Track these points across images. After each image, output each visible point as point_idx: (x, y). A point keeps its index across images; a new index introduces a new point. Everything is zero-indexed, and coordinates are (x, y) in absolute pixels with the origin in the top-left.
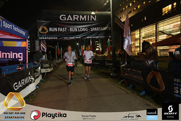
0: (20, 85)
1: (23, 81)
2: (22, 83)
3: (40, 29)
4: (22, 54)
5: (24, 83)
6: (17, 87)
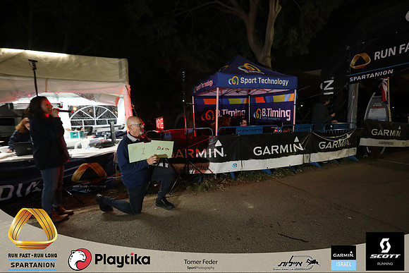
0: (267, 151)
1: (276, 148)
2: (272, 150)
3: (353, 62)
4: (289, 111)
5: (279, 150)
6: (259, 153)
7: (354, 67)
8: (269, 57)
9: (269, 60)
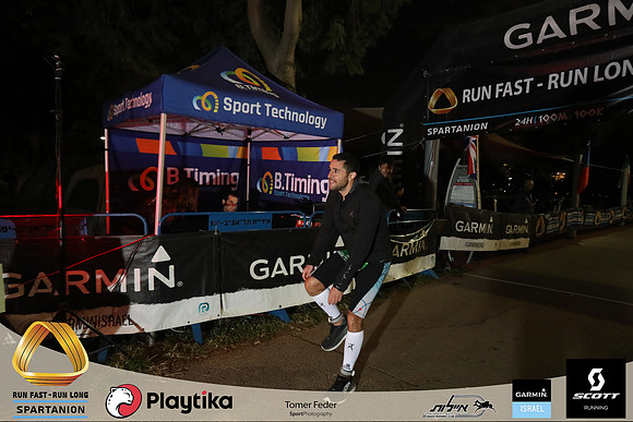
1: (299, 261)
3: (433, 101)
6: (264, 273)
7: (434, 111)
8: (291, 65)
9: (291, 72)
